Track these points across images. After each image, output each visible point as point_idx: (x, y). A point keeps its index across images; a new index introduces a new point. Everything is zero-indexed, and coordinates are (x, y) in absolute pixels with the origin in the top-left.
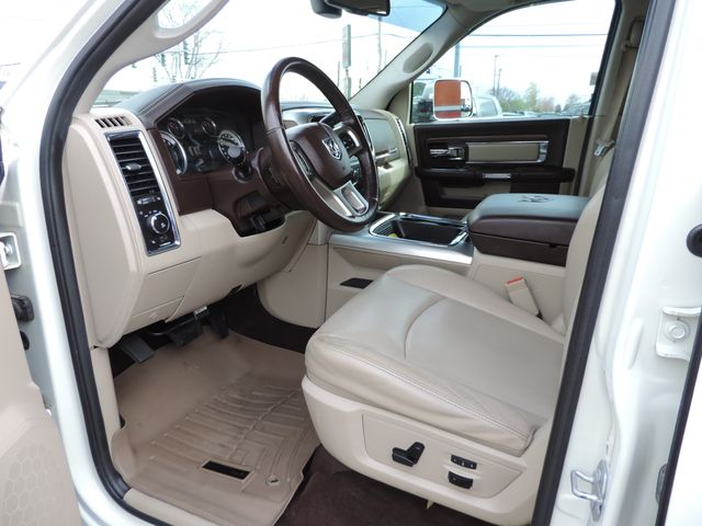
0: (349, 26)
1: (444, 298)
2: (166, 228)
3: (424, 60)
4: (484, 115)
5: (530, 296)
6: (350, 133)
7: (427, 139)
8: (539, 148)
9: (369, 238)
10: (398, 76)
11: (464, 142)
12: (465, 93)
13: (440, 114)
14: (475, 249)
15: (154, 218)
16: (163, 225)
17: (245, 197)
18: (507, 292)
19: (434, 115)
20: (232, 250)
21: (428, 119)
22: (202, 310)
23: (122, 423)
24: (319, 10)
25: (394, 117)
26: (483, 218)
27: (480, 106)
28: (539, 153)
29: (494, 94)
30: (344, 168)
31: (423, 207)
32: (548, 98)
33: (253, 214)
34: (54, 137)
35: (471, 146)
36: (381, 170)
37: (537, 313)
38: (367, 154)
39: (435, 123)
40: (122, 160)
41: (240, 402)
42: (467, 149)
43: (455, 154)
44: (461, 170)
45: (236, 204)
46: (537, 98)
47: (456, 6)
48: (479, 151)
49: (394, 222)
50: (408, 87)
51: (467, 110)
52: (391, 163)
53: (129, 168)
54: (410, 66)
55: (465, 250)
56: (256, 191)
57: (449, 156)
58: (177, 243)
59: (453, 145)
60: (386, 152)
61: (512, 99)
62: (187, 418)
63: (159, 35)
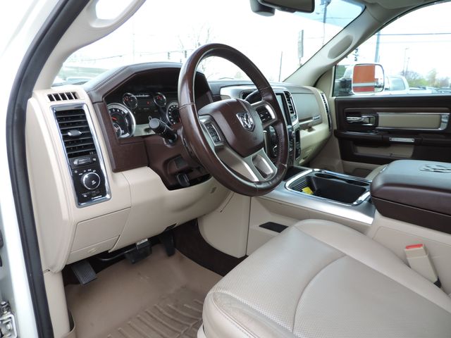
0: (303, 31)
1: (344, 255)
2: (96, 184)
3: (346, 48)
4: (395, 89)
5: (429, 264)
6: (268, 107)
7: (345, 109)
8: (441, 118)
9: (284, 192)
10: (324, 61)
11: (375, 112)
12: (378, 74)
13: (357, 89)
14: (377, 211)
15: (86, 176)
16: (94, 182)
17: (173, 158)
18: (406, 256)
19: (352, 91)
20: (161, 201)
21: (347, 93)
22: (143, 241)
23: (72, 325)
24: (256, 9)
25: (319, 92)
26: (387, 184)
27: (391, 83)
28: (441, 122)
29: (403, 75)
30: (256, 138)
31: (339, 161)
32: (444, 78)
33: (179, 172)
34: (16, 108)
35: (381, 115)
36: (304, 134)
37: (436, 280)
38: (282, 124)
39: (353, 96)
40: (64, 128)
41: (173, 312)
42: (377, 118)
43: (368, 121)
44: (372, 134)
45: (166, 163)
46: (436, 78)
47: (373, 5)
48: (387, 119)
49: (308, 178)
50: (331, 69)
51: (380, 87)
52: (313, 127)
53: (69, 134)
54: (334, 53)
55: (367, 210)
56: (180, 155)
57: (362, 122)
58: (108, 196)
59: (366, 114)
60: (310, 118)
61: (417, 78)
62: (129, 322)
63: (95, 25)
